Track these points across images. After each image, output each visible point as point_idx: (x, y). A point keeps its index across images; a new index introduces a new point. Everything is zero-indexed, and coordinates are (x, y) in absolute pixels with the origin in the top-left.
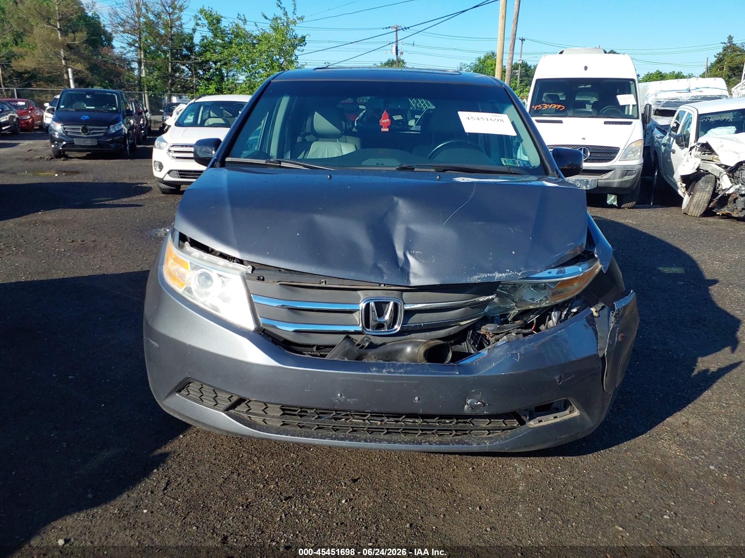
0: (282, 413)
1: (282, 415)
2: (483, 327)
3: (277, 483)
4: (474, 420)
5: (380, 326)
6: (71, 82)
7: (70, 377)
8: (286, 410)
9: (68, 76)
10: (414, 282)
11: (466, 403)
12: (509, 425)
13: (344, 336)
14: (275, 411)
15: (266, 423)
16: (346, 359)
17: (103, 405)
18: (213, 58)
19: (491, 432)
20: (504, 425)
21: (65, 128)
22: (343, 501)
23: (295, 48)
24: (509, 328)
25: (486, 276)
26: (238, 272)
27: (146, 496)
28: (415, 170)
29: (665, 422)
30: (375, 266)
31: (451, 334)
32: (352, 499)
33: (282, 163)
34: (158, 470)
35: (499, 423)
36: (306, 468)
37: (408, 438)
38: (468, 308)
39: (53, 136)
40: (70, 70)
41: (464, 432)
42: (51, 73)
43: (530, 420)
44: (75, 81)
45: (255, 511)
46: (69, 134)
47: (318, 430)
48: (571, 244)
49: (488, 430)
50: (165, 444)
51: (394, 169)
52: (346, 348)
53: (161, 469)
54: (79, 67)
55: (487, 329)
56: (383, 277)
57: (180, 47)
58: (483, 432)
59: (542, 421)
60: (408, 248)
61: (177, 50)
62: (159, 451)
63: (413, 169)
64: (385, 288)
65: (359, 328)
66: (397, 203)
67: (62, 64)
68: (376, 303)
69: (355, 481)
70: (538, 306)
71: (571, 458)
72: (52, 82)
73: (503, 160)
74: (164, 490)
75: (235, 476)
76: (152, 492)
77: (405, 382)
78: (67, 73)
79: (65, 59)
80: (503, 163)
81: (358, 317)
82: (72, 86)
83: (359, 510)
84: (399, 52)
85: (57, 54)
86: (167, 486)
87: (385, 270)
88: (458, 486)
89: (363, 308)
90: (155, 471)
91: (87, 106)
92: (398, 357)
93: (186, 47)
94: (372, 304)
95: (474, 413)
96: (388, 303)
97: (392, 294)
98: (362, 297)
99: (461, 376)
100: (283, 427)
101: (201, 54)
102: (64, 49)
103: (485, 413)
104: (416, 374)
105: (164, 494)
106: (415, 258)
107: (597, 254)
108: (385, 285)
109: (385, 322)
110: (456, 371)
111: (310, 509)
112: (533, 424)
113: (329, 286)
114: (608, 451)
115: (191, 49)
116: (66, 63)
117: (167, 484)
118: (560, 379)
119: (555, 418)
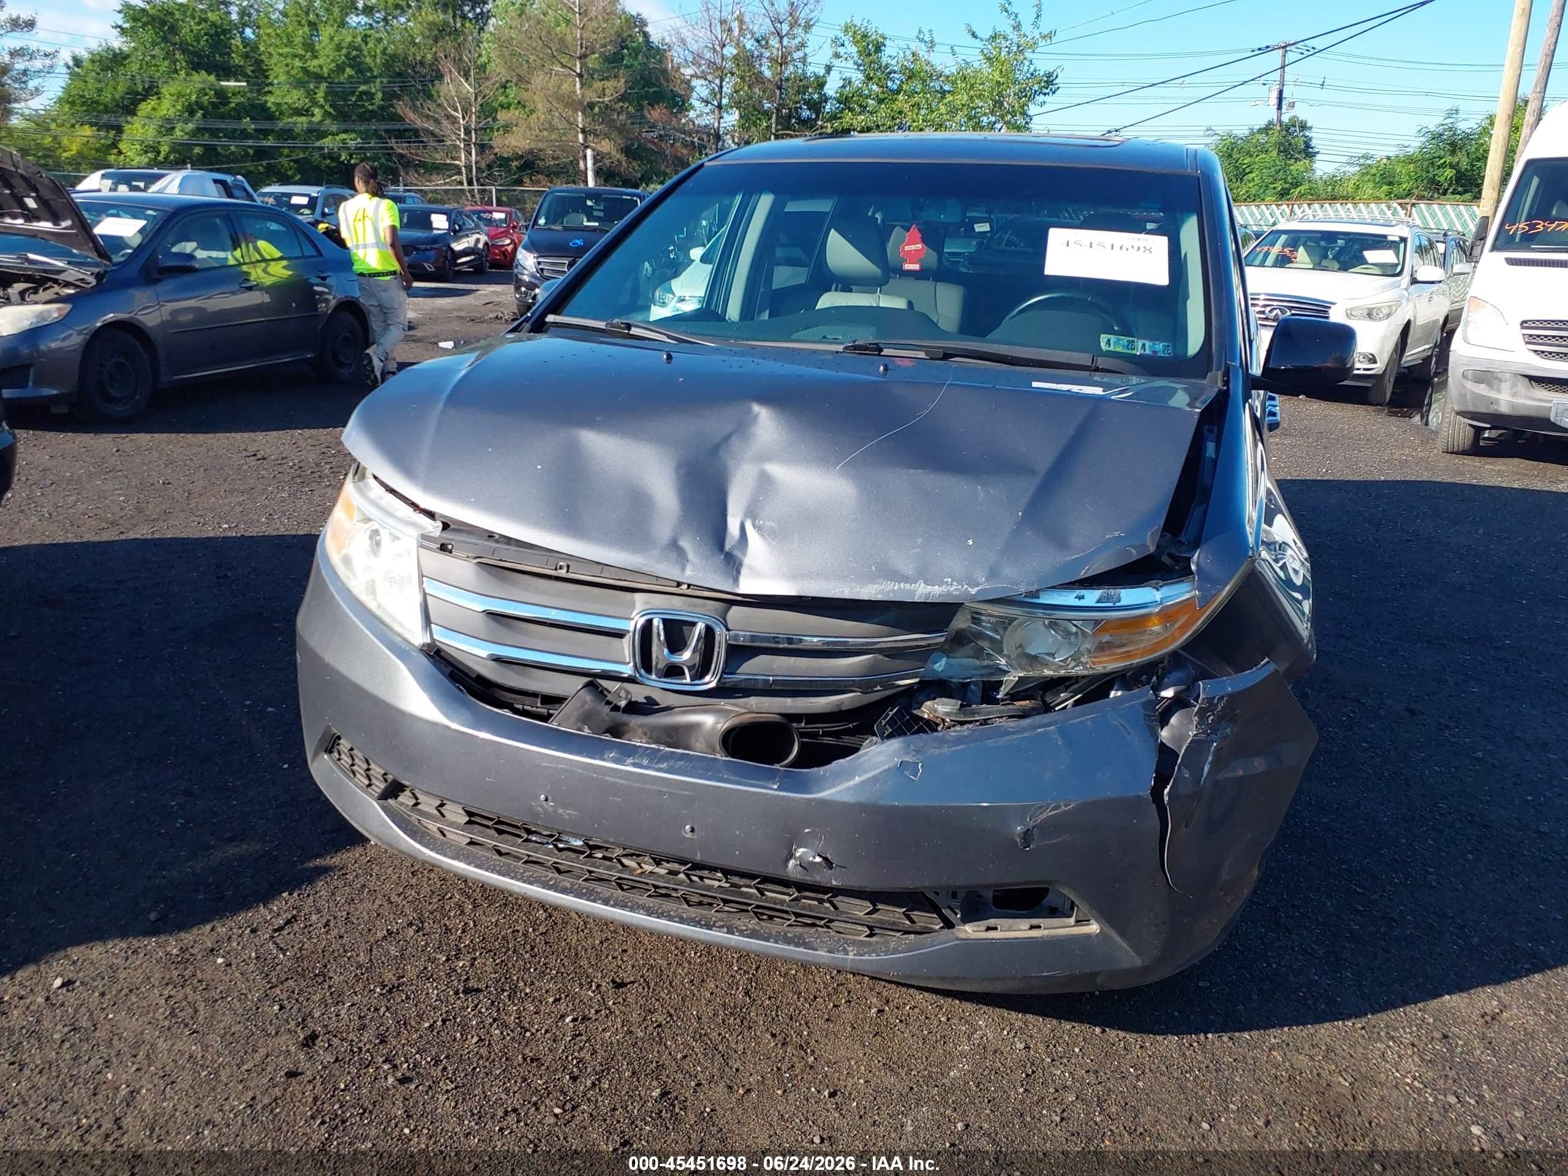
0: (467, 819)
1: (467, 823)
2: (928, 703)
3: (475, 959)
4: (840, 898)
5: (674, 671)
6: (590, 174)
7: (270, 709)
8: (473, 818)
9: (586, 165)
10: (748, 585)
11: (791, 855)
12: (919, 926)
13: (586, 680)
14: (456, 814)
15: (444, 835)
16: (587, 732)
17: (286, 766)
18: (855, 122)
19: (877, 931)
20: (908, 922)
21: (539, 263)
22: (568, 1020)
23: (1031, 98)
24: (989, 713)
25: (896, 588)
26: (415, 533)
27: (240, 936)
28: (886, 352)
29: (1434, 1004)
30: (674, 546)
31: (844, 708)
32: (589, 1019)
33: (633, 329)
34: (290, 894)
35: (894, 914)
36: (546, 943)
37: (693, 912)
38: (880, 657)
39: (520, 276)
40: (589, 152)
41: (814, 922)
42: (558, 158)
43: (965, 920)
44: (598, 173)
45: (399, 1000)
46: (546, 273)
47: (529, 866)
48: (1116, 534)
49: (870, 927)
50: (336, 852)
51: (840, 348)
52: (586, 706)
53: (295, 894)
54: (606, 146)
55: (940, 708)
56: (684, 569)
57: (797, 103)
58: (859, 928)
59: (996, 929)
60: (751, 512)
61: (790, 109)
62: (318, 862)
63: (881, 350)
64: (690, 592)
65: (627, 670)
66: (757, 416)
67: (577, 141)
68: (665, 622)
69: (619, 985)
70: (1062, 672)
71: (1122, 1034)
72: (557, 174)
73: (1104, 338)
74: (275, 931)
75: (411, 932)
76: (254, 931)
77: (665, 789)
78: (585, 157)
79: (583, 131)
80: (1103, 345)
81: (626, 648)
82: (591, 183)
83: (588, 1040)
84: (1284, 102)
85: (572, 124)
86: (286, 924)
87: (691, 555)
88: (823, 1040)
89: (639, 626)
90: (285, 895)
91: (589, 221)
92: (693, 739)
93: (807, 103)
94: (657, 622)
95: (808, 879)
96: (694, 624)
97: (705, 605)
98: (639, 607)
99: (781, 793)
100: (470, 848)
101: (834, 117)
102: (584, 113)
103: (834, 883)
104: (691, 776)
105: (272, 937)
106: (762, 535)
107: (1198, 565)
108: (689, 586)
109: (683, 663)
110: (775, 783)
111: (495, 1020)
112: (970, 931)
113: (571, 576)
114: (1225, 1039)
115: (816, 107)
116: (585, 139)
117: (288, 922)
118: (1027, 836)
119: (1032, 927)
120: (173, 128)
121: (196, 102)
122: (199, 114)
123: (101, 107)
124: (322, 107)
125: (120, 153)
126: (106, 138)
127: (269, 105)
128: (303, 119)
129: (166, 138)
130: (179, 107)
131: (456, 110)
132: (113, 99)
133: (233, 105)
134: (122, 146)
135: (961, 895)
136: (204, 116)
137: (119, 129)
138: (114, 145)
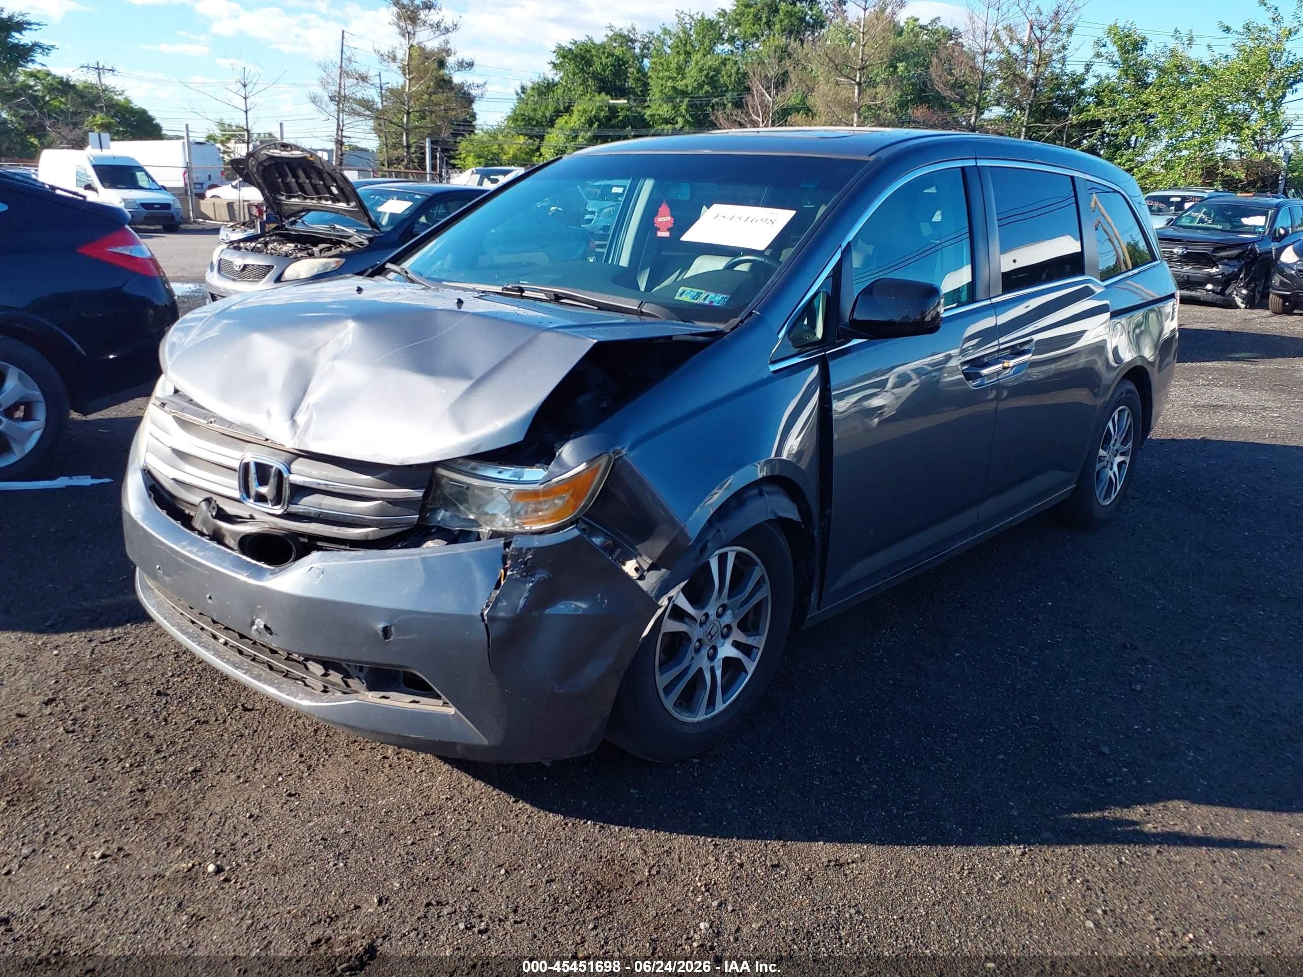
5: (262, 498)
11: (253, 623)
20: (344, 685)
34: (132, 625)
38: (385, 503)
43: (371, 689)
53: (135, 626)
59: (388, 698)
65: (237, 494)
68: (256, 464)
73: (681, 290)
80: (677, 295)
81: (234, 478)
86: (111, 640)
89: (242, 466)
90: (129, 625)
95: (262, 640)
96: (272, 467)
102: (858, 114)
103: (274, 645)
105: (96, 646)
109: (267, 493)
112: (370, 696)
117: (114, 639)
118: (386, 631)
119: (414, 702)
120: (577, 136)
121: (595, 116)
122: (595, 125)
123: (534, 123)
124: (684, 116)
125: (541, 155)
126: (533, 144)
127: (646, 116)
128: (669, 126)
129: (572, 144)
130: (583, 121)
131: (758, 116)
132: (544, 116)
133: (621, 118)
134: (543, 150)
135: (365, 671)
136: (599, 126)
137: (542, 138)
138: (538, 149)
